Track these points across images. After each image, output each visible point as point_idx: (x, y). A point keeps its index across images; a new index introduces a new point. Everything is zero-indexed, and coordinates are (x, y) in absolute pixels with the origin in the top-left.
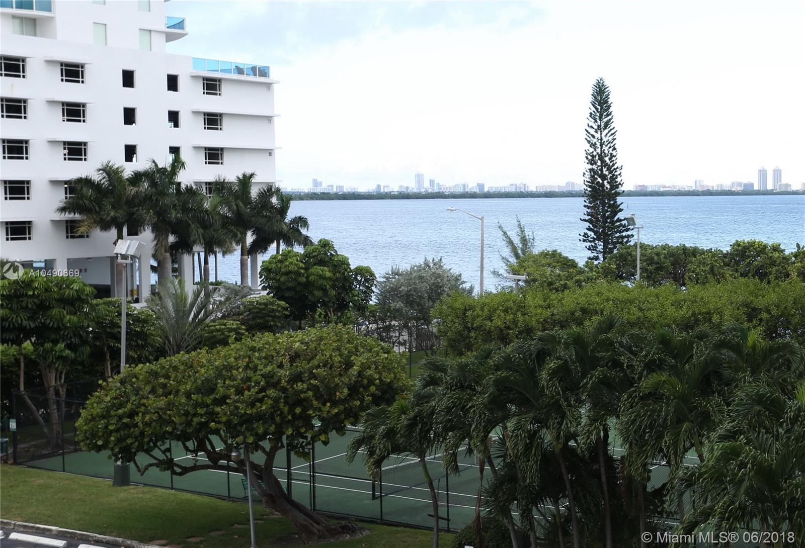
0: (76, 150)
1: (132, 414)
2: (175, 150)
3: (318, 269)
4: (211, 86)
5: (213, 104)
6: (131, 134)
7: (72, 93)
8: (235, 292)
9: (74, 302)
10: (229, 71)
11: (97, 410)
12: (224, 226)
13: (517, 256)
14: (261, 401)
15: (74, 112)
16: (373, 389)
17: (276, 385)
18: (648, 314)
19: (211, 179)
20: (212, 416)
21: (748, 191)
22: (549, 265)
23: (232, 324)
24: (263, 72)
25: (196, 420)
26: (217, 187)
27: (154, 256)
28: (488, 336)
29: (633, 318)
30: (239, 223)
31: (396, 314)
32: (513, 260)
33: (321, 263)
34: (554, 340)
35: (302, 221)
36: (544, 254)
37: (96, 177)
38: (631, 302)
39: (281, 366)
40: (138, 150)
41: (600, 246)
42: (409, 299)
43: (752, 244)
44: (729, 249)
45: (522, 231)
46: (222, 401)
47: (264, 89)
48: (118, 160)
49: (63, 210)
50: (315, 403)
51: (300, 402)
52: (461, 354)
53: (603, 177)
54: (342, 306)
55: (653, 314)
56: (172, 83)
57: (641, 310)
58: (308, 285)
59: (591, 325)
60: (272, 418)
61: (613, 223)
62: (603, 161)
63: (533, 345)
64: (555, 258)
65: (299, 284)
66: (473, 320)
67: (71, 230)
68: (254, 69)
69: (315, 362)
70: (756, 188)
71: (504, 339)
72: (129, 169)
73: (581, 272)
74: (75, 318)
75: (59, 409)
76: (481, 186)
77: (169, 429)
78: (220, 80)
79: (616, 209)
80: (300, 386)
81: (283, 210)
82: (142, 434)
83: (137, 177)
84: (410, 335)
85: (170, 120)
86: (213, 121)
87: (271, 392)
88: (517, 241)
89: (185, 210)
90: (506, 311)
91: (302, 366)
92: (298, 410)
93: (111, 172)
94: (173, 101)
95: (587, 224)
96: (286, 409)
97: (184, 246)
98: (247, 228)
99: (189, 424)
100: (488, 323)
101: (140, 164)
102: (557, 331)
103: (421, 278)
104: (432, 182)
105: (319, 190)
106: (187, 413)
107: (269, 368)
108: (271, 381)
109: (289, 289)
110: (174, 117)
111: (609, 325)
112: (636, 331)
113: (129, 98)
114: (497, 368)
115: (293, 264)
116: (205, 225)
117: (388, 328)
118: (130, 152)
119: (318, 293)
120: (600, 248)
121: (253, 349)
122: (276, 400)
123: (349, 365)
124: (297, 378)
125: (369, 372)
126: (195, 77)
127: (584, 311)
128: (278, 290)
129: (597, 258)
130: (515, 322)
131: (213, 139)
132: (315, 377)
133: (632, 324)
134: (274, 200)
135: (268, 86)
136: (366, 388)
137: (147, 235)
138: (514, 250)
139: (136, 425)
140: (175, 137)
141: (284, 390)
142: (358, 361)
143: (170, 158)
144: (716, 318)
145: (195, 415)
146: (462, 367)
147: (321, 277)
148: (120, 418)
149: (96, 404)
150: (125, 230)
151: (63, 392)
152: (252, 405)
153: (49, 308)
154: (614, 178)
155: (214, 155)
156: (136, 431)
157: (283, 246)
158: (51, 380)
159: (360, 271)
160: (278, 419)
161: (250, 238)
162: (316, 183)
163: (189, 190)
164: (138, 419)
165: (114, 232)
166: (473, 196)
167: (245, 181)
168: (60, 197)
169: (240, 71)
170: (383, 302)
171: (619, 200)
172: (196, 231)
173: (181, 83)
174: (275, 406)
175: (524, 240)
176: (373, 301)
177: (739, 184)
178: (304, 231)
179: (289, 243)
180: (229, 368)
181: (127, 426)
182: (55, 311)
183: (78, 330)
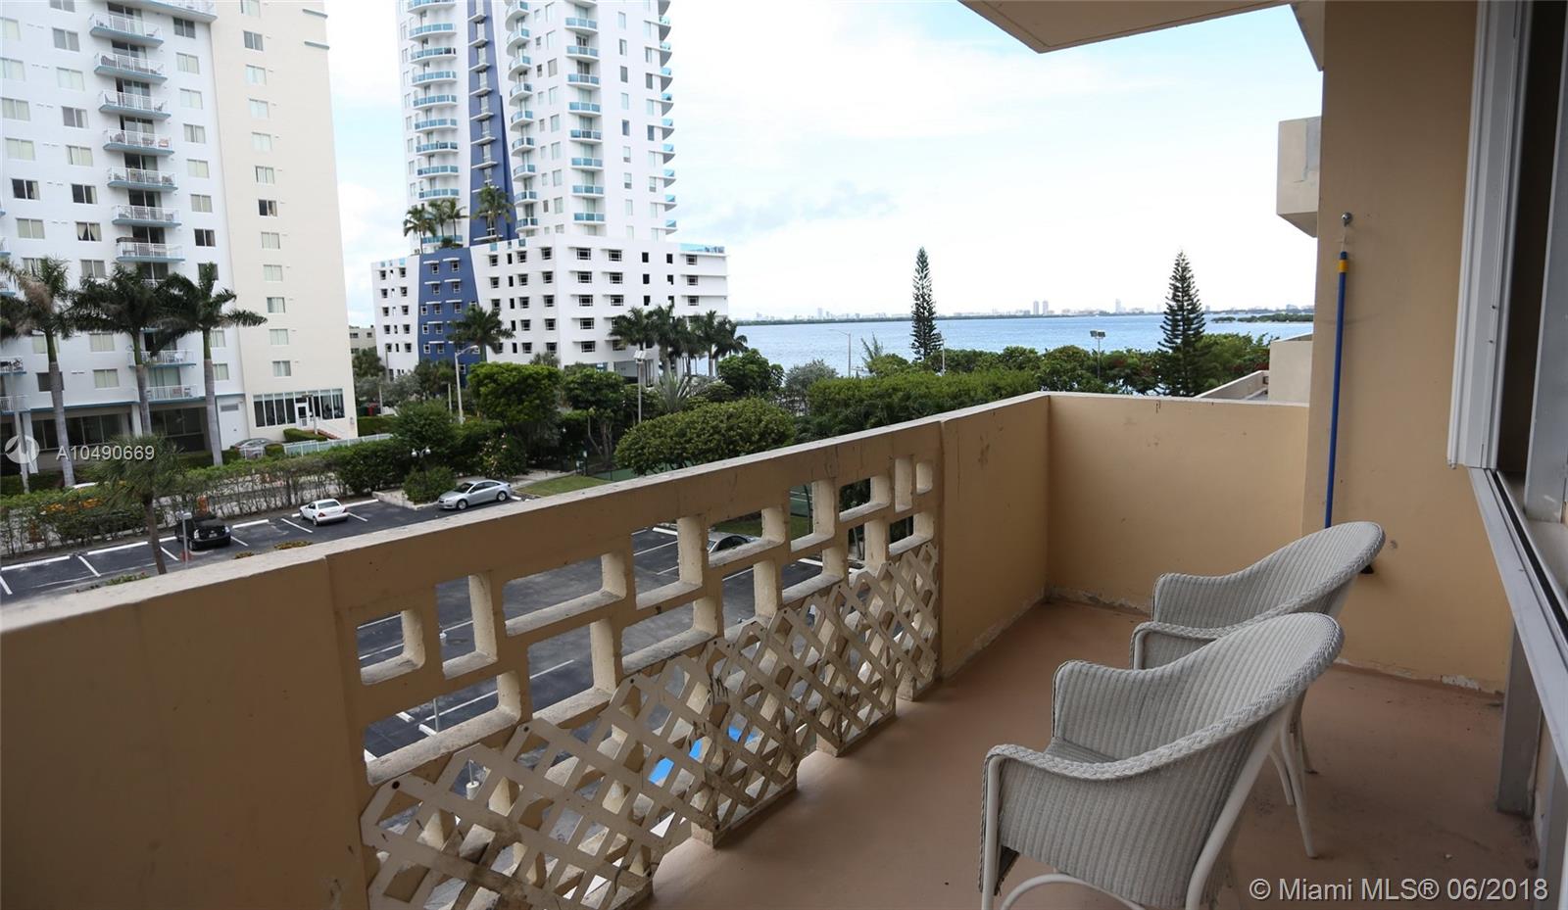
0: (617, 300)
1: (643, 448)
2: (671, 298)
3: (750, 366)
4: (691, 259)
5: (692, 270)
6: (646, 290)
7: (615, 267)
8: (704, 379)
9: (614, 386)
10: (700, 250)
11: (625, 445)
12: (699, 341)
13: (872, 357)
14: (710, 441)
15: (616, 278)
16: (773, 435)
17: (719, 433)
18: (931, 391)
19: (692, 314)
20: (684, 449)
21: (1026, 316)
22: (890, 363)
23: (700, 398)
24: (721, 250)
25: (676, 452)
26: (695, 319)
27: (661, 360)
28: (838, 404)
29: (922, 392)
30: (708, 339)
31: (798, 393)
32: (869, 360)
33: (752, 362)
34: (874, 406)
35: (743, 338)
36: (888, 356)
37: (629, 315)
38: (922, 383)
39: (722, 422)
40: (651, 299)
41: (922, 351)
42: (804, 383)
43: (1017, 348)
44: (1002, 352)
45: (876, 342)
46: (689, 441)
47: (721, 260)
48: (640, 304)
49: (612, 334)
50: (741, 443)
51: (732, 443)
52: (822, 415)
53: (924, 308)
54: (764, 388)
55: (933, 391)
56: (670, 258)
57: (927, 388)
58: (744, 375)
59: (896, 398)
60: (717, 450)
61: (930, 336)
62: (924, 299)
63: (862, 409)
64: (894, 359)
65: (740, 375)
66: (830, 394)
67: (615, 345)
68: (715, 248)
69: (741, 419)
70: (1032, 313)
71: (847, 405)
72: (646, 310)
73: (910, 367)
74: (614, 395)
75: (608, 446)
76: (858, 315)
77: (662, 456)
78: (696, 256)
79: (932, 328)
80: (732, 433)
81: (733, 332)
82: (648, 460)
83: (651, 314)
84: (806, 405)
85: (669, 280)
86: (692, 280)
87: (716, 436)
88: (872, 348)
89: (677, 333)
90: (848, 389)
91: (733, 421)
92: (731, 447)
93: (636, 312)
94: (670, 269)
95: (915, 338)
96: (725, 446)
97: (677, 353)
98: (712, 343)
99: (672, 453)
100: (837, 396)
101: (652, 307)
102: (878, 401)
103: (811, 371)
104: (828, 313)
105: (760, 319)
106: (671, 448)
107: (715, 423)
108: (716, 430)
109: (733, 378)
110: (670, 278)
111: (908, 397)
112: (924, 400)
113: (646, 268)
114: (841, 423)
115: (736, 364)
116: (688, 341)
117: (793, 402)
118: (647, 300)
119: (750, 381)
120: (922, 352)
121: (707, 412)
122: (719, 441)
123: (760, 421)
124: (730, 428)
125: (771, 426)
126: (682, 255)
127: (894, 389)
128: (727, 379)
129: (920, 359)
130: (853, 395)
131: (693, 291)
132: (740, 428)
133: (921, 397)
134: (727, 326)
135: (724, 258)
136: (770, 434)
137: (656, 348)
138: (870, 353)
139: (644, 454)
140: (671, 290)
141: (723, 435)
142: (765, 419)
143: (669, 302)
144: (972, 393)
145: (675, 449)
146: (820, 424)
147: (752, 371)
148: (637, 450)
149: (624, 442)
150: (644, 346)
151: (610, 436)
152: (706, 444)
153: (601, 389)
154: (930, 309)
155: (693, 300)
156: (645, 458)
157: (733, 353)
158: (604, 430)
159: (775, 367)
160: (720, 452)
161: (714, 349)
162: (758, 315)
163: (679, 319)
164: (645, 451)
165: (638, 346)
166: (853, 321)
167: (711, 315)
168: (610, 327)
169: (708, 250)
170: (789, 386)
171: (934, 322)
172: (683, 345)
173: (674, 258)
174: (718, 445)
175: (876, 348)
176: (783, 385)
177: (1021, 311)
178: (744, 344)
179: (736, 351)
180: (694, 422)
181: (639, 454)
182: (604, 391)
183: (617, 400)
